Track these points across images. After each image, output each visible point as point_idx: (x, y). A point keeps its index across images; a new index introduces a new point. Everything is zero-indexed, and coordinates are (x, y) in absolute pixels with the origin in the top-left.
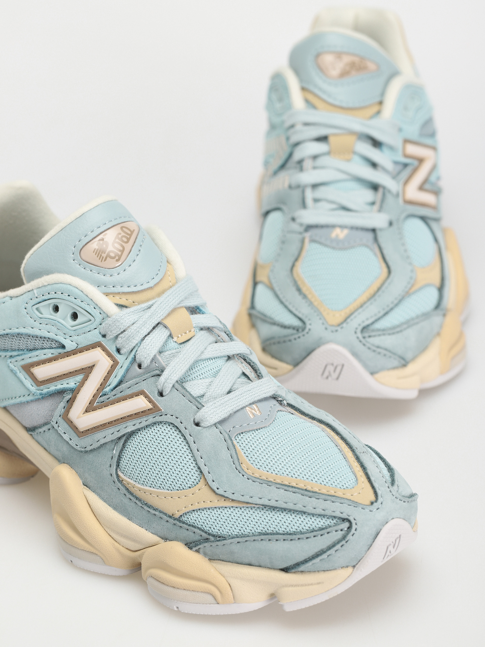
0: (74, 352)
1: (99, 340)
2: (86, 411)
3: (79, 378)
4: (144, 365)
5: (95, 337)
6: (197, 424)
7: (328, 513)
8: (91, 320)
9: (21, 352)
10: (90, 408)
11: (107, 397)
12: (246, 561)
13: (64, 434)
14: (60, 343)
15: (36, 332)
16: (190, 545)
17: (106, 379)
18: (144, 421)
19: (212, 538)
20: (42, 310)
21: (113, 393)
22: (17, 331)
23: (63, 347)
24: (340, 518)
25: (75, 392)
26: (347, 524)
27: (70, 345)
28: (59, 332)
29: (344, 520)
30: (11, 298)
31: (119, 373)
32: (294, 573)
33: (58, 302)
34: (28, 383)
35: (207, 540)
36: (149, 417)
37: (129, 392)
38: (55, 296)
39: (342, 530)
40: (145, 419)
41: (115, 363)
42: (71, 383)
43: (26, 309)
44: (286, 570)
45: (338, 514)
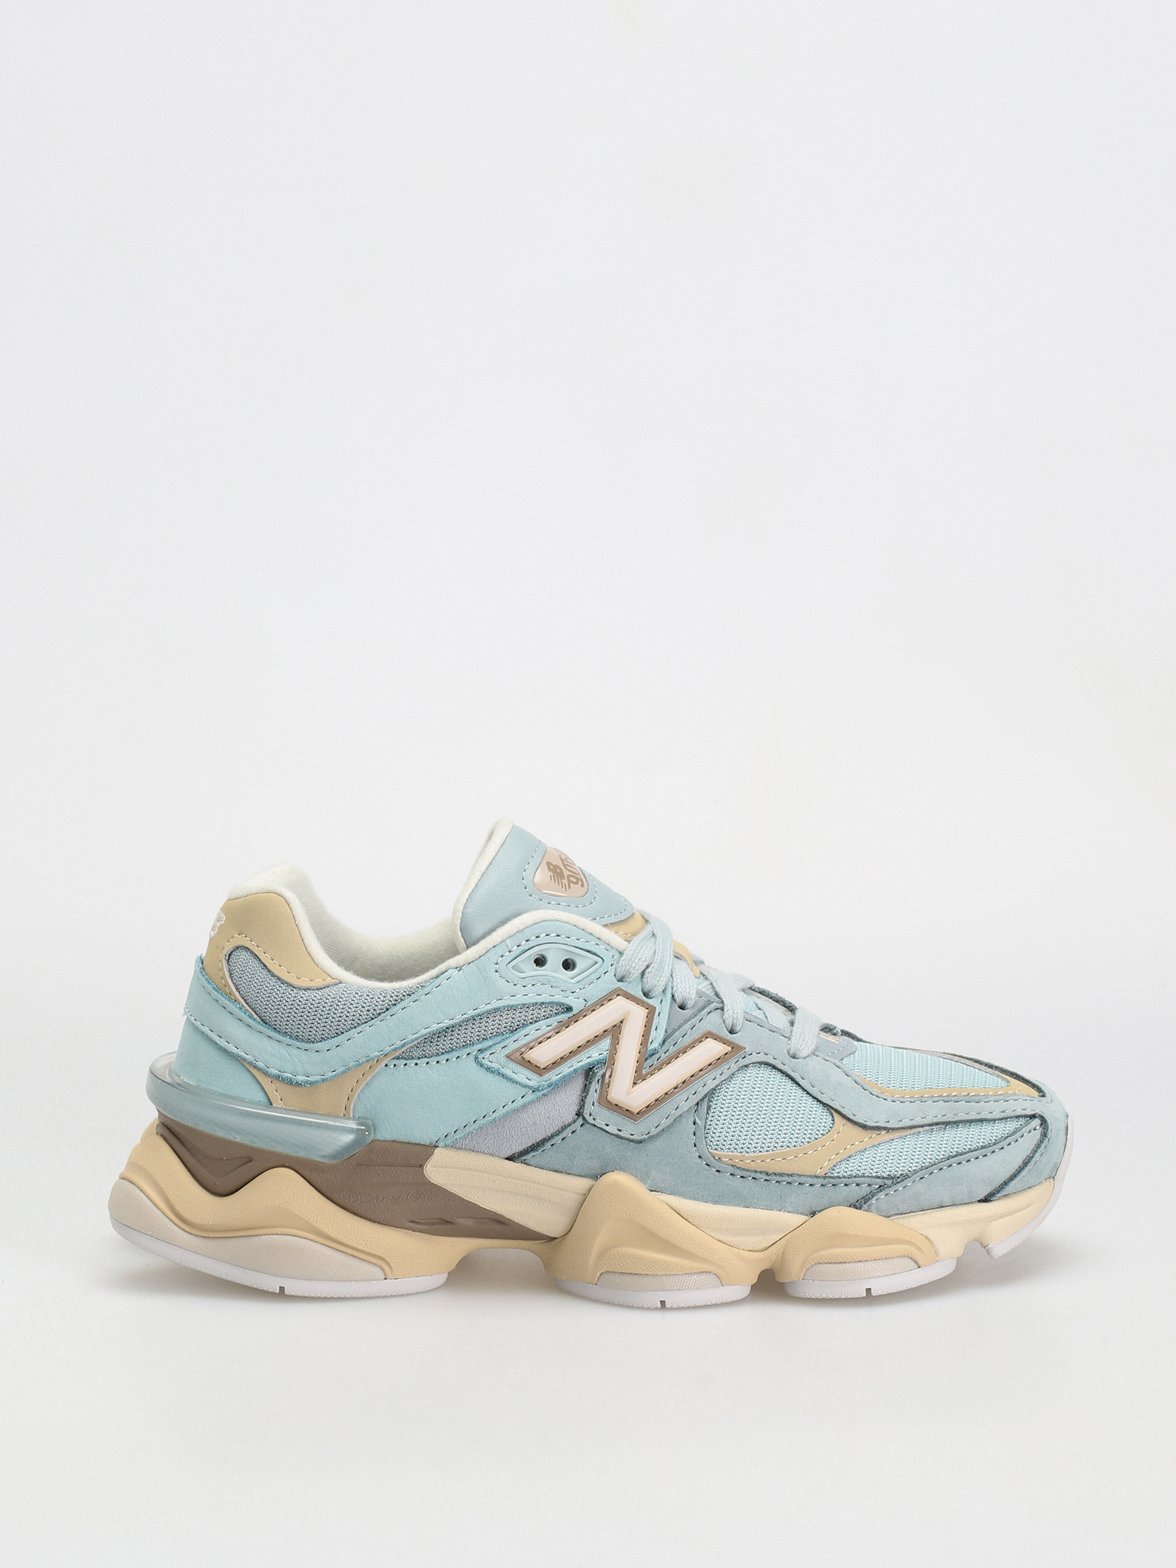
0: (583, 1014)
1: (617, 986)
2: (635, 1084)
3: (606, 1043)
4: (690, 1004)
5: (609, 983)
6: (794, 1057)
7: (1009, 1113)
8: (597, 963)
9: (499, 1039)
10: (640, 1077)
11: (657, 1056)
12: (936, 1203)
13: (607, 1127)
14: (561, 1004)
15: (519, 1000)
16: (857, 1205)
17: (646, 1035)
18: (726, 1069)
19: (889, 1182)
20: (523, 966)
21: (664, 1048)
22: (489, 1007)
23: (569, 1009)
24: (1026, 1116)
25: (609, 1061)
26: (1036, 1122)
27: (577, 1005)
28: (553, 991)
29: (1033, 1117)
30: (459, 968)
31: (661, 1023)
32: (999, 1199)
33: (543, 950)
34: (523, 1075)
35: (881, 1187)
36: (731, 1063)
37: (688, 1040)
38: (539, 941)
39: (1035, 1129)
40: (727, 1067)
41: (651, 1011)
42: (595, 1054)
43: (496, 972)
44: (986, 1200)
45: (1019, 1112)
